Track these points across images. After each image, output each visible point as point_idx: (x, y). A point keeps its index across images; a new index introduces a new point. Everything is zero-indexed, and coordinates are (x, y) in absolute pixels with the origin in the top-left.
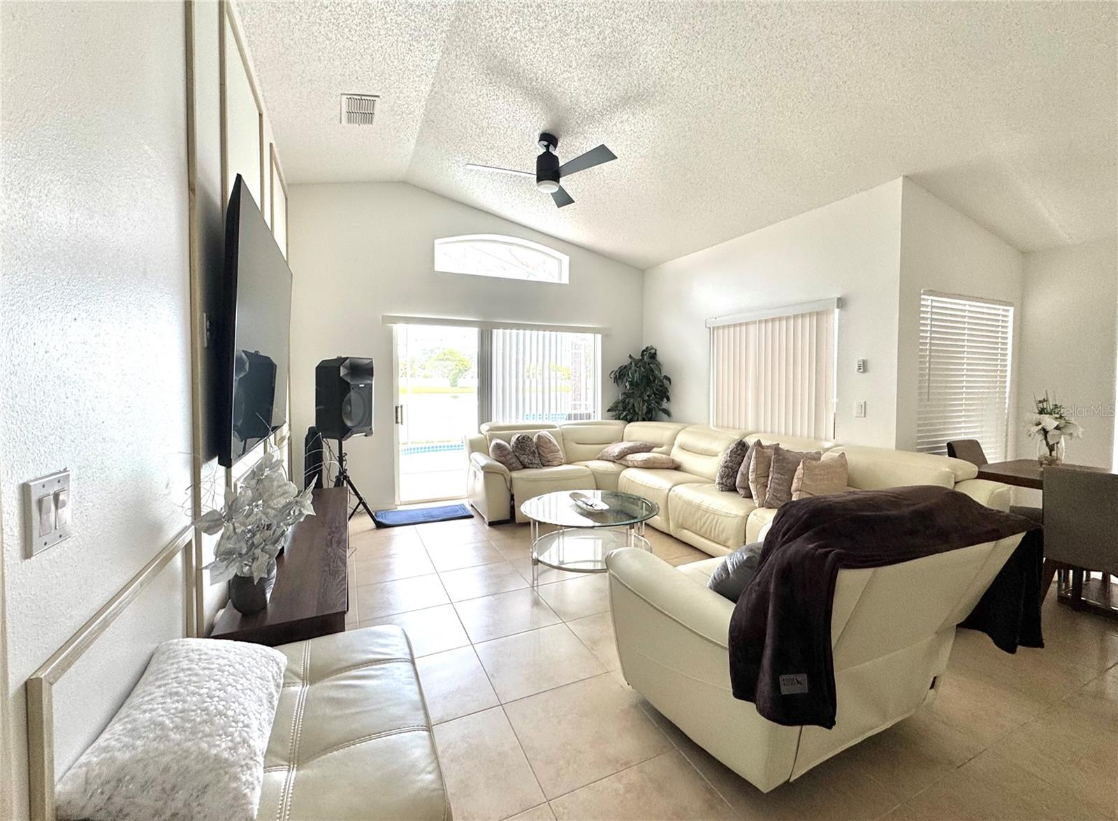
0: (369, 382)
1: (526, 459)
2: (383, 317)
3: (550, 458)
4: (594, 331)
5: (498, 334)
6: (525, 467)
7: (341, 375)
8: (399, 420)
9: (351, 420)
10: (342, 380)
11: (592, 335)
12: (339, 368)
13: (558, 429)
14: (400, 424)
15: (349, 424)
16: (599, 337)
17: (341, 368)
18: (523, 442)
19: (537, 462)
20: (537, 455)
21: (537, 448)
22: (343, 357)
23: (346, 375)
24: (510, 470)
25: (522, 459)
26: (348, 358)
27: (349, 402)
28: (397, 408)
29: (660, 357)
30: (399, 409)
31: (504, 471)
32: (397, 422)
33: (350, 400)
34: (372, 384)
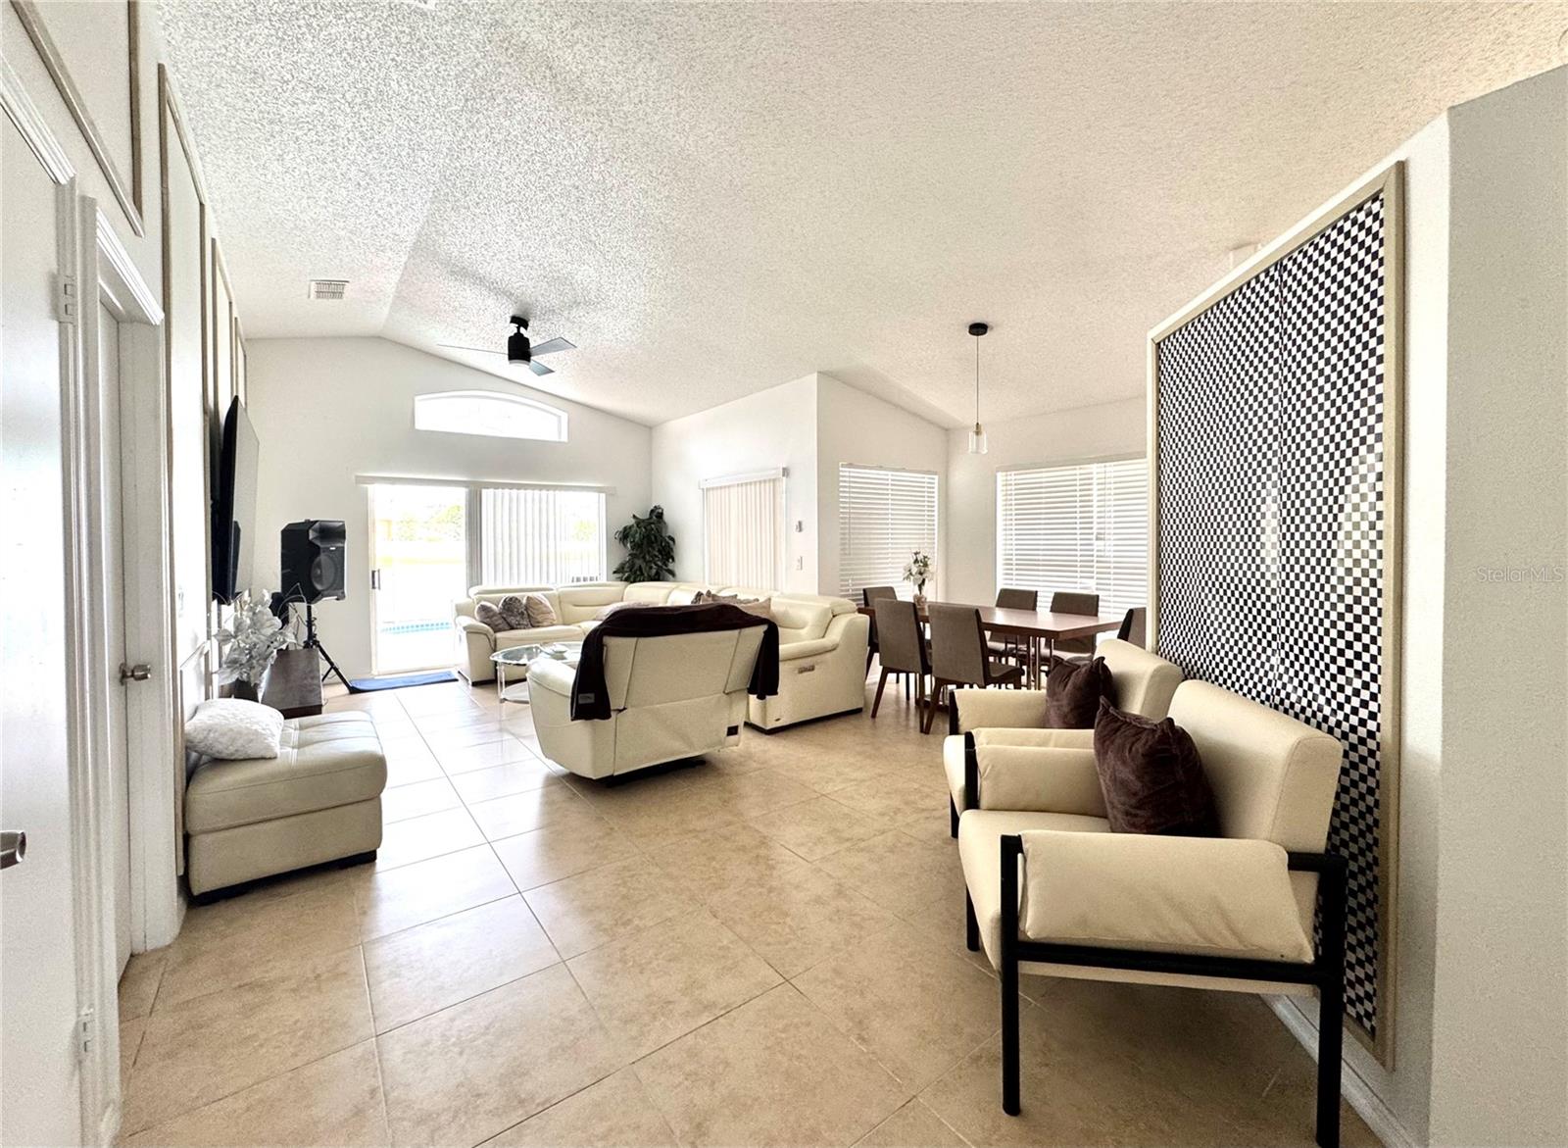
0: (340, 545)
1: (513, 621)
2: (357, 477)
3: (540, 620)
4: (599, 490)
5: (487, 495)
6: (512, 628)
7: (311, 537)
8: (376, 585)
9: (322, 584)
10: (311, 543)
11: (596, 494)
12: (308, 531)
13: (555, 592)
14: (377, 590)
15: (319, 587)
16: (603, 496)
17: (311, 532)
18: (510, 605)
19: (525, 623)
20: (526, 615)
21: (526, 609)
22: (312, 520)
23: (315, 538)
24: (495, 632)
25: (509, 620)
26: (317, 521)
27: (319, 566)
28: (373, 572)
29: (666, 517)
30: (376, 574)
31: (488, 631)
32: (374, 588)
33: (319, 563)
34: (343, 548)
